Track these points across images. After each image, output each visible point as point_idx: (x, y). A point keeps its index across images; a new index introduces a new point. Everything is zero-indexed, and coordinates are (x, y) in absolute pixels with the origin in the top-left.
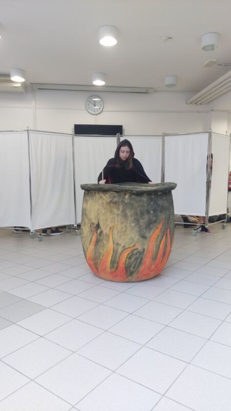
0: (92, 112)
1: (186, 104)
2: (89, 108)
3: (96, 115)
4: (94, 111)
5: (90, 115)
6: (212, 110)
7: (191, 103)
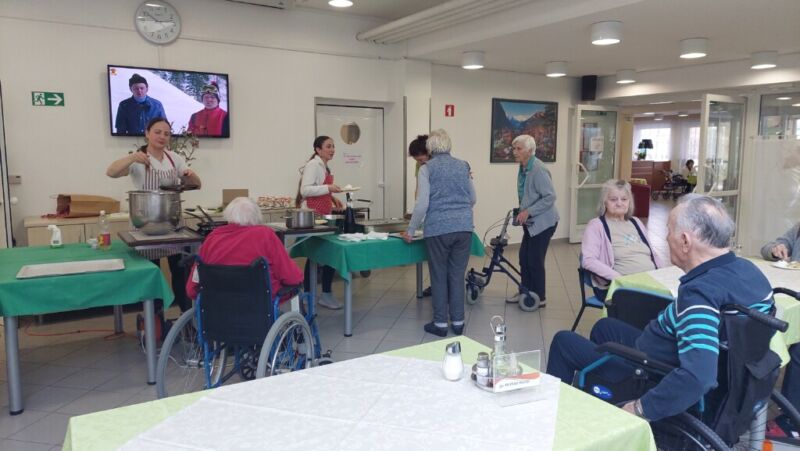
0: (154, 39)
1: (357, 39)
2: (145, 28)
3: (163, 45)
4: (158, 37)
5: (147, 44)
6: (406, 58)
7: (366, 40)
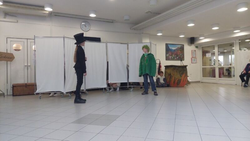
0: (84, 30)
1: (130, 29)
2: (83, 28)
3: (86, 31)
4: (85, 30)
6: (142, 33)
7: (133, 29)
